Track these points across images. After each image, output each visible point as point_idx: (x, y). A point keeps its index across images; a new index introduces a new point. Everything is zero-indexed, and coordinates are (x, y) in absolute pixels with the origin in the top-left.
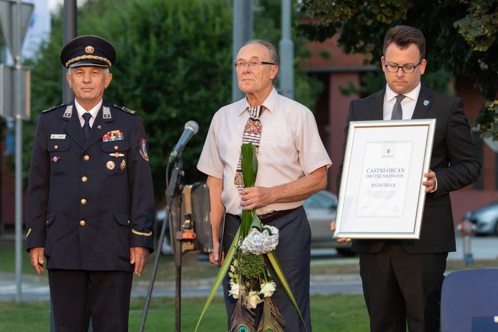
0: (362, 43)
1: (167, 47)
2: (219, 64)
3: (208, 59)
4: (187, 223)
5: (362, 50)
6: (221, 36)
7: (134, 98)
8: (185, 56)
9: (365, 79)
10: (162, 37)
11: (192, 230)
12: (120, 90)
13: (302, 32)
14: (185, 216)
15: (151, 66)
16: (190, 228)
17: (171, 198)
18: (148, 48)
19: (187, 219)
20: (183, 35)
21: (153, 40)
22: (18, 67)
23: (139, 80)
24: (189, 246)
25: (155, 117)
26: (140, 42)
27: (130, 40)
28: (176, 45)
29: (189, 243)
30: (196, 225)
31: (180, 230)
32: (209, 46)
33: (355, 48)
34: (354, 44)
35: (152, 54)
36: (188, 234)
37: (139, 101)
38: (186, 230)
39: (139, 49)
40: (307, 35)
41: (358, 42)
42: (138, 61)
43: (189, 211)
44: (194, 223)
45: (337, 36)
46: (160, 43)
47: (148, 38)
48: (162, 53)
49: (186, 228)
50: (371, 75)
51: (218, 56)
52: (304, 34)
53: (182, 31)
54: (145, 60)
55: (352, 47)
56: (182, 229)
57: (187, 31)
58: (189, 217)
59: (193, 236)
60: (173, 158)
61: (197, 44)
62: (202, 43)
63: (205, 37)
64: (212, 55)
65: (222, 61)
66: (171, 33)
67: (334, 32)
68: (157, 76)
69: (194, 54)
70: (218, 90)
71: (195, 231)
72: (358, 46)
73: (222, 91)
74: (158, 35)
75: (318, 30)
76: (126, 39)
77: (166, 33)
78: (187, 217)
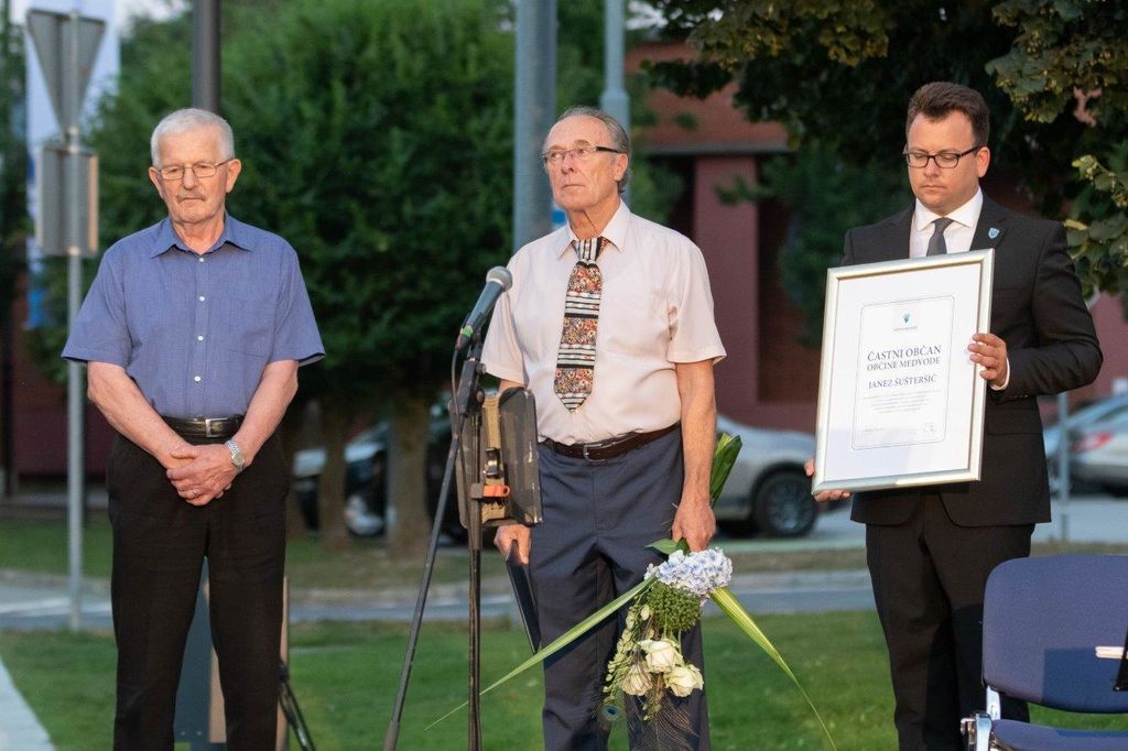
0: (784, 101)
1: (367, 105)
2: (476, 140)
3: (453, 131)
4: (493, 467)
5: (781, 116)
6: (479, 84)
7: (300, 210)
8: (404, 125)
9: (768, 169)
10: (358, 86)
11: (502, 480)
12: (272, 196)
13: (661, 78)
14: (488, 452)
15: (334, 144)
16: (497, 477)
17: (461, 418)
18: (328, 108)
19: (493, 459)
20: (401, 82)
21: (339, 92)
22: (74, 149)
23: (309, 175)
24: (495, 511)
25: (342, 251)
26: (312, 96)
27: (291, 92)
28: (386, 102)
29: (496, 505)
30: (510, 472)
31: (479, 481)
32: (455, 105)
33: (770, 111)
34: (768, 103)
35: (338, 120)
36: (494, 488)
37: (310, 217)
38: (488, 481)
39: (309, 110)
40: (674, 84)
41: (775, 99)
42: (307, 136)
43: (495, 443)
44: (506, 466)
45: (732, 88)
46: (353, 98)
47: (328, 87)
48: (357, 117)
49: (488, 477)
51: (474, 124)
52: (666, 83)
53: (400, 72)
54: (323, 133)
55: (765, 110)
56: (481, 477)
57: (408, 73)
58: (495, 454)
59: (505, 491)
60: (465, 340)
61: (430, 101)
62: (441, 99)
63: (446, 86)
64: (461, 123)
65: (483, 135)
66: (375, 76)
67: (728, 78)
68: (347, 165)
69: (425, 121)
70: (474, 195)
71: (507, 483)
72: (775, 107)
73: (482, 199)
74: (348, 81)
75: (695, 74)
76: (282, 89)
77: (365, 77)
78: (491, 455)
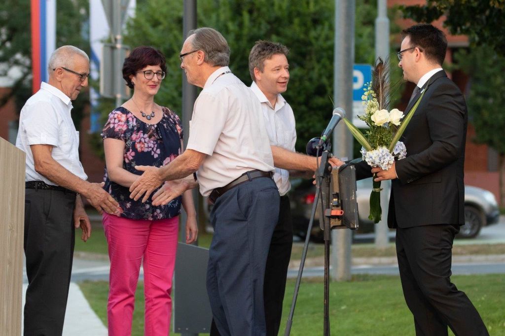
0: (468, 25)
1: (260, 24)
2: (313, 41)
3: (302, 36)
4: (336, 201)
5: (467, 32)
6: (315, 14)
8: (278, 34)
9: (456, 55)
10: (255, 14)
11: (340, 207)
13: (409, 14)
14: (333, 194)
16: (337, 206)
17: (321, 178)
18: (241, 25)
19: (335, 198)
20: (277, 12)
21: (246, 16)
22: (119, 46)
24: (336, 222)
26: (233, 19)
27: (223, 17)
28: (269, 23)
29: (337, 219)
30: (343, 204)
31: (329, 208)
32: (303, 24)
33: (461, 29)
34: (460, 26)
35: (245, 31)
36: (336, 212)
38: (333, 208)
39: (232, 26)
40: (415, 17)
41: (464, 24)
43: (336, 190)
44: (342, 201)
45: (443, 18)
46: (253, 21)
47: (241, 15)
48: (255, 30)
49: (333, 206)
50: (463, 52)
51: (313, 34)
52: (411, 17)
53: (276, 8)
54: (238, 38)
55: (459, 29)
56: (330, 206)
57: (280, 8)
58: (337, 195)
59: (341, 213)
60: (323, 142)
61: (291, 22)
62: (296, 21)
63: (299, 14)
64: (306, 33)
65: (317, 39)
66: (264, 10)
67: (441, 14)
69: (288, 32)
70: (313, 69)
71: (342, 209)
72: (463, 27)
73: (316, 70)
74: (250, 12)
75: (425, 12)
76: (218, 16)
77: (259, 10)
78: (335, 196)
